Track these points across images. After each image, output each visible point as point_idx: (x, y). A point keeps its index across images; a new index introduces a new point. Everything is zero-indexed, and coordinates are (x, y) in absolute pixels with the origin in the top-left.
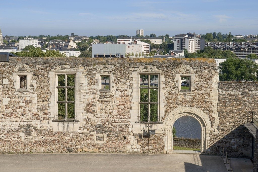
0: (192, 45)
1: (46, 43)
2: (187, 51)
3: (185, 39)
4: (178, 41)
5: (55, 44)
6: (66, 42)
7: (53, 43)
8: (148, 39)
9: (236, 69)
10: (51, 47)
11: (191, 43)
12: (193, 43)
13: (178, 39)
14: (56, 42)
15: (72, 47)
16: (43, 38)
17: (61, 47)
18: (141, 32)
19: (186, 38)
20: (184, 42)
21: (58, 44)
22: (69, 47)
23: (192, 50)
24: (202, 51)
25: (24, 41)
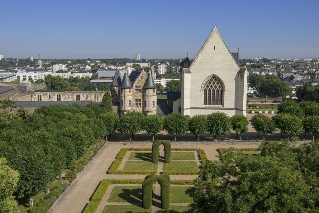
0: (162, 69)
1: (71, 67)
2: (158, 73)
3: (158, 66)
4: (154, 67)
5: (76, 67)
6: (84, 66)
7: (75, 66)
8: (138, 64)
9: (175, 86)
10: (74, 69)
11: (162, 68)
12: (163, 68)
13: (154, 65)
14: (78, 66)
15: (88, 69)
16: (69, 62)
17: (80, 69)
18: (138, 56)
19: (159, 64)
20: (158, 67)
21: (78, 67)
22: (86, 70)
23: (162, 72)
24: (168, 73)
25: (56, 66)
